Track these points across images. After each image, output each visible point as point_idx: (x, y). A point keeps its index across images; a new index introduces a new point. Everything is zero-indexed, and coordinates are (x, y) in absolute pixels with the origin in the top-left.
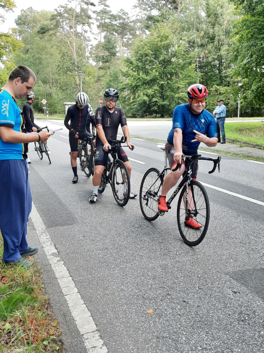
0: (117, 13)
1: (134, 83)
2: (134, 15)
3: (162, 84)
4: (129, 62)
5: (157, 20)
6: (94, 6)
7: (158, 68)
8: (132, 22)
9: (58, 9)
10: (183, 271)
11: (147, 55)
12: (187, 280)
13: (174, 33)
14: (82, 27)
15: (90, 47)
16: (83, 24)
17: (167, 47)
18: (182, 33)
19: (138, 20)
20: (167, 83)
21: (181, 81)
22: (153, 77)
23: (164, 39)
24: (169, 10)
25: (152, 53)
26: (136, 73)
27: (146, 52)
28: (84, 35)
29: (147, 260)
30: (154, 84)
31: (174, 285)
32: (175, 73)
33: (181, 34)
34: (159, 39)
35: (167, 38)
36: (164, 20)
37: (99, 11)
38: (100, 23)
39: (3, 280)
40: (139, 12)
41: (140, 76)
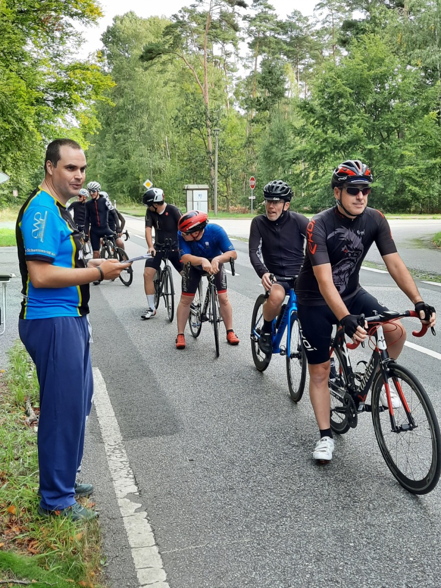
0: (288, 19)
1: (315, 148)
2: (318, 22)
3: (370, 150)
4: (306, 108)
5: (362, 29)
6: (245, 6)
7: (362, 119)
8: (315, 34)
9: (180, 15)
10: (378, 548)
11: (341, 96)
12: (384, 567)
13: (395, 53)
14: (223, 46)
15: (235, 82)
16: (224, 41)
17: (381, 79)
18: (412, 52)
19: (326, 29)
20: (380, 146)
21: (407, 144)
22: (354, 136)
23: (375, 64)
24: (387, 9)
25: (352, 91)
26: (320, 131)
27: (340, 90)
28: (225, 60)
29: (308, 517)
30: (354, 151)
31: (357, 577)
32: (396, 128)
33: (409, 54)
34: (366, 64)
35: (381, 61)
36: (376, 29)
37: (254, 16)
38: (256, 38)
39: (30, 546)
40: (327, 16)
41: (328, 136)
